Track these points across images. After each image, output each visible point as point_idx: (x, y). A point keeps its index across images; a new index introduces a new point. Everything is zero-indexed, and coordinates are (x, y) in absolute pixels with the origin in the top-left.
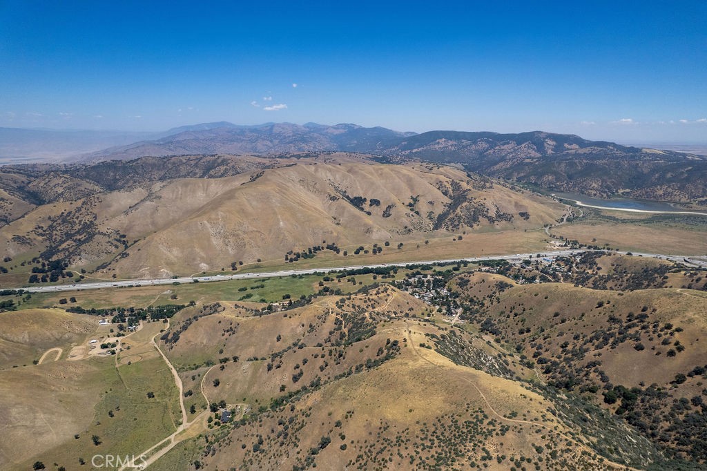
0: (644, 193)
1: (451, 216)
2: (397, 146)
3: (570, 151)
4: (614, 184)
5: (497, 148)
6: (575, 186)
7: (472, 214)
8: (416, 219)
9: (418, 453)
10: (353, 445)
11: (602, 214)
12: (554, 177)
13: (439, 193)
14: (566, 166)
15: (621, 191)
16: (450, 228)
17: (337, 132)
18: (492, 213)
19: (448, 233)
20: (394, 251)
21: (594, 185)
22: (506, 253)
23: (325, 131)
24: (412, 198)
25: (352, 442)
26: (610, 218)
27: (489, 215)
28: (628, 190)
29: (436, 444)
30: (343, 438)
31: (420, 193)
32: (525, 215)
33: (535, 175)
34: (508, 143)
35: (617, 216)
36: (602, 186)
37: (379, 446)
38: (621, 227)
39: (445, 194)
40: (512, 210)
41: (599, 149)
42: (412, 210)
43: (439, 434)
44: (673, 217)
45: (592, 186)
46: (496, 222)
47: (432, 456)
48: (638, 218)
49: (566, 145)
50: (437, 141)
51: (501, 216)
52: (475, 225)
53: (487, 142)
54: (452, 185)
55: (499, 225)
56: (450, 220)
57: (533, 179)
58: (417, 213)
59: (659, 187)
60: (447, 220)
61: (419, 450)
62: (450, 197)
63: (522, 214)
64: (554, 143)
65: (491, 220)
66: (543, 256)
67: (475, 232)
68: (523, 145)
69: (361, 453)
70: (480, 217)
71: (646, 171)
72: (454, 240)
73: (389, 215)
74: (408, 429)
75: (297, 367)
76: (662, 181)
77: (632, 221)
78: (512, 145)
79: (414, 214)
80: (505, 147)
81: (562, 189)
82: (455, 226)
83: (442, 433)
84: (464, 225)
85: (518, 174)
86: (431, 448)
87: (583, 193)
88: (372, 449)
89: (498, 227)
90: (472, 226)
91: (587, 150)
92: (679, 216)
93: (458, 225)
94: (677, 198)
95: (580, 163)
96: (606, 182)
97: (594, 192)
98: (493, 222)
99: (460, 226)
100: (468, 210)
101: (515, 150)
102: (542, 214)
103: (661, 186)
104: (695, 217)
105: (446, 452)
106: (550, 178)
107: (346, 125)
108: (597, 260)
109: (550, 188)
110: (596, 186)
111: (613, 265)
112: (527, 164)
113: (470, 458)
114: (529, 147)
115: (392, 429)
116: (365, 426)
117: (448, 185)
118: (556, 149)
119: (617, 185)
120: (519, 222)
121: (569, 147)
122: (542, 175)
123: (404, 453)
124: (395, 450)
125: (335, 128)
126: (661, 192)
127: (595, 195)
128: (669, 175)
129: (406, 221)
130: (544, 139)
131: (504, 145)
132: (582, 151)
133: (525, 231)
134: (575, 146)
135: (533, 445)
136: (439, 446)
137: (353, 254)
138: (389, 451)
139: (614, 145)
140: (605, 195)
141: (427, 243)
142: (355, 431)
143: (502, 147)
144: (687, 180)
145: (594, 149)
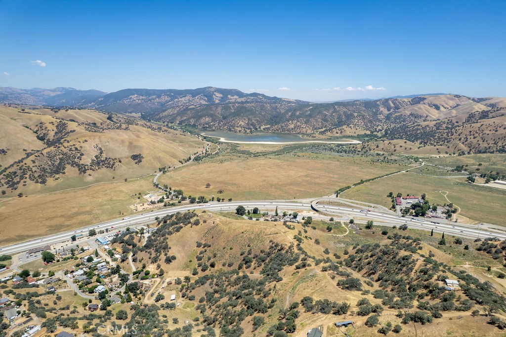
0: (280, 127)
2: (94, 102)
3: (230, 101)
4: (258, 121)
5: (176, 100)
7: (56, 163)
11: (238, 148)
12: (211, 119)
14: (222, 109)
15: (262, 128)
17: (53, 94)
18: (87, 160)
21: (241, 123)
23: (42, 93)
27: (82, 162)
28: (269, 126)
32: (137, 158)
33: (194, 118)
34: (185, 96)
35: (252, 150)
36: (248, 124)
38: (252, 161)
39: (42, 137)
40: (121, 153)
41: (252, 98)
44: (300, 147)
45: (240, 124)
46: (88, 172)
48: (271, 150)
49: (229, 96)
50: (130, 97)
52: (51, 180)
53: (170, 96)
57: (192, 121)
59: (290, 122)
62: (47, 143)
63: (135, 157)
64: (221, 95)
65: (82, 169)
66: (102, 232)
67: (46, 190)
68: (196, 98)
70: (67, 167)
71: (283, 111)
76: (293, 117)
77: (264, 154)
78: (189, 97)
80: (183, 99)
81: (214, 128)
84: (29, 182)
85: (182, 118)
87: (230, 130)
90: (43, 182)
91: (243, 99)
92: (305, 145)
93: (18, 183)
94: (304, 130)
95: (233, 106)
96: (251, 120)
97: (239, 129)
98: (85, 171)
101: (190, 101)
102: (161, 155)
103: (292, 121)
104: (319, 145)
106: (207, 119)
107: (63, 88)
109: (204, 128)
110: (243, 124)
112: (190, 109)
114: (201, 99)
118: (222, 99)
119: (260, 123)
121: (232, 98)
122: (200, 117)
125: (52, 91)
126: (292, 126)
127: (240, 131)
128: (298, 113)
130: (213, 92)
131: (182, 97)
132: (239, 100)
133: (126, 180)
134: (236, 97)
139: (263, 95)
140: (248, 131)
143: (180, 99)
144: (310, 116)
145: (249, 99)
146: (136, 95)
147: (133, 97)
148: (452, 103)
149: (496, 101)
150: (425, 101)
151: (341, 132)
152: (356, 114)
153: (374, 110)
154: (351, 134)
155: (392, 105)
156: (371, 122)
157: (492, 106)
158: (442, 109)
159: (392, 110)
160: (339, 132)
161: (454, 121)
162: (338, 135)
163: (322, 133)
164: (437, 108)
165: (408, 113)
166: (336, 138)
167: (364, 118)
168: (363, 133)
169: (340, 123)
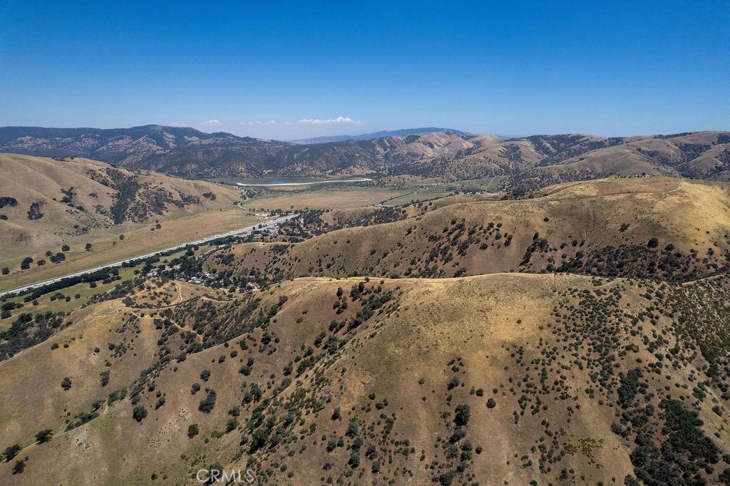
0: (286, 170)
1: (132, 205)
3: (194, 143)
4: (256, 166)
5: (110, 143)
6: (223, 170)
7: (154, 200)
8: (83, 216)
9: (576, 355)
10: (500, 393)
11: (270, 189)
12: (197, 165)
13: (95, 183)
14: (203, 154)
15: (266, 173)
16: (136, 219)
19: (137, 225)
20: (83, 255)
21: (241, 168)
22: (224, 230)
24: (63, 191)
25: (495, 391)
26: (279, 191)
27: (174, 199)
28: (271, 171)
29: (581, 338)
30: (480, 393)
31: (74, 185)
32: (210, 196)
33: (175, 165)
34: (122, 138)
35: (285, 189)
36: (248, 169)
37: (535, 375)
38: (298, 196)
39: (105, 183)
40: (194, 193)
41: (221, 138)
42: (72, 206)
43: (572, 327)
44: (326, 185)
45: (240, 169)
47: (589, 350)
48: (301, 188)
49: (186, 137)
51: (189, 200)
52: (164, 212)
53: (96, 138)
54: (108, 173)
55: (191, 208)
56: (132, 210)
58: (81, 208)
60: (128, 210)
61: (574, 352)
62: (113, 187)
63: (207, 195)
64: (174, 136)
65: (177, 203)
66: (264, 226)
67: (168, 219)
68: (141, 139)
69: (519, 397)
70: (165, 203)
71: (274, 154)
72: (153, 229)
73: (41, 216)
74: (541, 339)
75: (196, 389)
78: (127, 140)
79: (78, 211)
80: (120, 142)
82: (141, 216)
83: (575, 324)
84: (153, 214)
85: (156, 166)
86: (581, 343)
87: (235, 176)
88: (529, 381)
89: (189, 211)
91: (209, 141)
93: (145, 214)
94: (313, 172)
96: (249, 165)
97: (245, 174)
98: (182, 206)
99: (148, 215)
100: (148, 196)
101: (133, 145)
104: (336, 184)
105: (598, 339)
108: (321, 217)
110: (243, 169)
111: (335, 219)
113: (626, 330)
114: (149, 142)
115: (529, 348)
116: (491, 365)
117: (104, 174)
118: (176, 141)
119: (260, 167)
120: (208, 202)
121: (190, 139)
122: (183, 164)
123: (566, 363)
124: (554, 365)
126: (299, 169)
127: (248, 176)
128: (295, 156)
129: (72, 220)
130: (162, 132)
131: (118, 140)
132: (203, 143)
133: (221, 210)
134: (195, 138)
135: (641, 295)
136: (585, 337)
137: (19, 268)
138: (551, 370)
141: (122, 237)
142: (486, 377)
143: (116, 143)
144: (311, 158)
145: (217, 140)
146: (28, 138)
147: (24, 139)
148: (444, 141)
149: (481, 139)
150: (420, 139)
151: (351, 172)
152: (357, 155)
153: (371, 150)
154: (360, 174)
155: (388, 144)
156: (373, 162)
157: (478, 143)
158: (436, 147)
159: (388, 150)
160: (348, 172)
161: (446, 158)
162: (348, 175)
163: (333, 173)
164: (432, 146)
165: (406, 152)
166: (348, 178)
167: (365, 158)
168: (370, 172)
169: (344, 165)
